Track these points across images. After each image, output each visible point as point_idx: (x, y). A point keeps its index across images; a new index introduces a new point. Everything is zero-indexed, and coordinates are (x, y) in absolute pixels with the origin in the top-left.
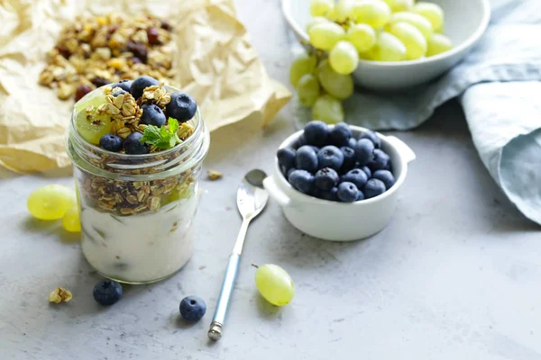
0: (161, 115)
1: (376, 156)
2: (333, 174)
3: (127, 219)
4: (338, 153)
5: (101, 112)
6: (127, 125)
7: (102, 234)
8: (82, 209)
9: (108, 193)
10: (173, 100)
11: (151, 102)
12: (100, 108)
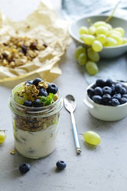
0: (46, 92)
1: (123, 90)
2: (109, 96)
3: (34, 133)
4: (110, 89)
5: (23, 92)
6: (33, 97)
7: (24, 139)
8: (16, 130)
9: (27, 123)
10: (49, 87)
11: (41, 87)
12: (23, 91)
